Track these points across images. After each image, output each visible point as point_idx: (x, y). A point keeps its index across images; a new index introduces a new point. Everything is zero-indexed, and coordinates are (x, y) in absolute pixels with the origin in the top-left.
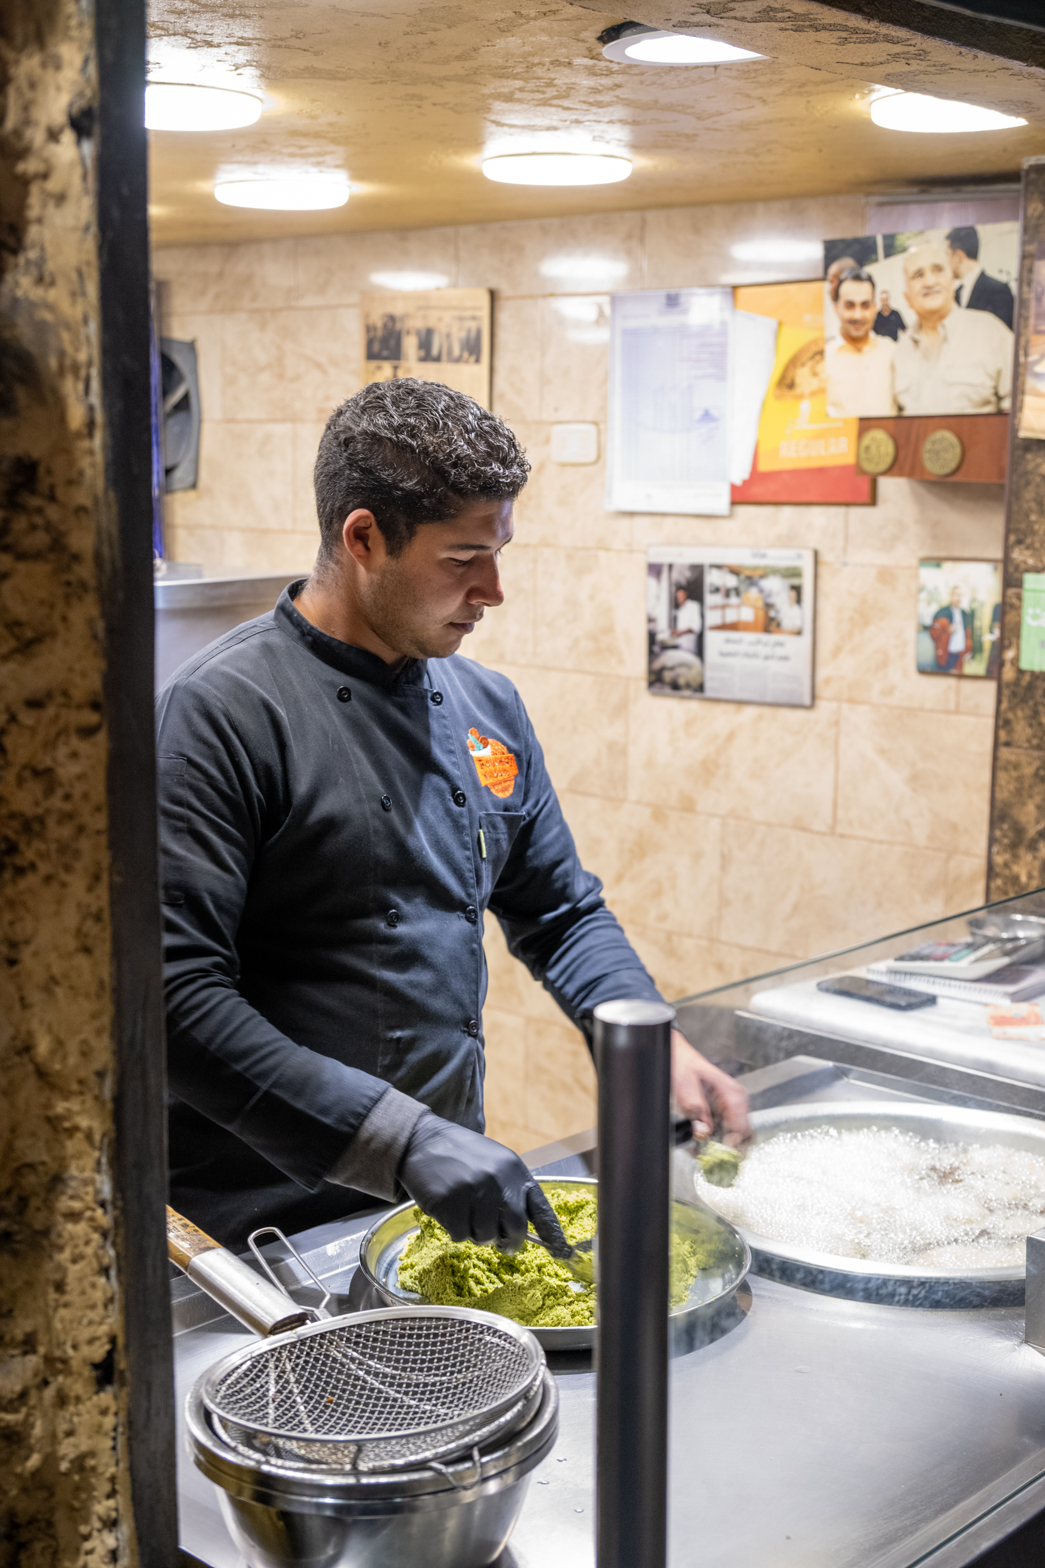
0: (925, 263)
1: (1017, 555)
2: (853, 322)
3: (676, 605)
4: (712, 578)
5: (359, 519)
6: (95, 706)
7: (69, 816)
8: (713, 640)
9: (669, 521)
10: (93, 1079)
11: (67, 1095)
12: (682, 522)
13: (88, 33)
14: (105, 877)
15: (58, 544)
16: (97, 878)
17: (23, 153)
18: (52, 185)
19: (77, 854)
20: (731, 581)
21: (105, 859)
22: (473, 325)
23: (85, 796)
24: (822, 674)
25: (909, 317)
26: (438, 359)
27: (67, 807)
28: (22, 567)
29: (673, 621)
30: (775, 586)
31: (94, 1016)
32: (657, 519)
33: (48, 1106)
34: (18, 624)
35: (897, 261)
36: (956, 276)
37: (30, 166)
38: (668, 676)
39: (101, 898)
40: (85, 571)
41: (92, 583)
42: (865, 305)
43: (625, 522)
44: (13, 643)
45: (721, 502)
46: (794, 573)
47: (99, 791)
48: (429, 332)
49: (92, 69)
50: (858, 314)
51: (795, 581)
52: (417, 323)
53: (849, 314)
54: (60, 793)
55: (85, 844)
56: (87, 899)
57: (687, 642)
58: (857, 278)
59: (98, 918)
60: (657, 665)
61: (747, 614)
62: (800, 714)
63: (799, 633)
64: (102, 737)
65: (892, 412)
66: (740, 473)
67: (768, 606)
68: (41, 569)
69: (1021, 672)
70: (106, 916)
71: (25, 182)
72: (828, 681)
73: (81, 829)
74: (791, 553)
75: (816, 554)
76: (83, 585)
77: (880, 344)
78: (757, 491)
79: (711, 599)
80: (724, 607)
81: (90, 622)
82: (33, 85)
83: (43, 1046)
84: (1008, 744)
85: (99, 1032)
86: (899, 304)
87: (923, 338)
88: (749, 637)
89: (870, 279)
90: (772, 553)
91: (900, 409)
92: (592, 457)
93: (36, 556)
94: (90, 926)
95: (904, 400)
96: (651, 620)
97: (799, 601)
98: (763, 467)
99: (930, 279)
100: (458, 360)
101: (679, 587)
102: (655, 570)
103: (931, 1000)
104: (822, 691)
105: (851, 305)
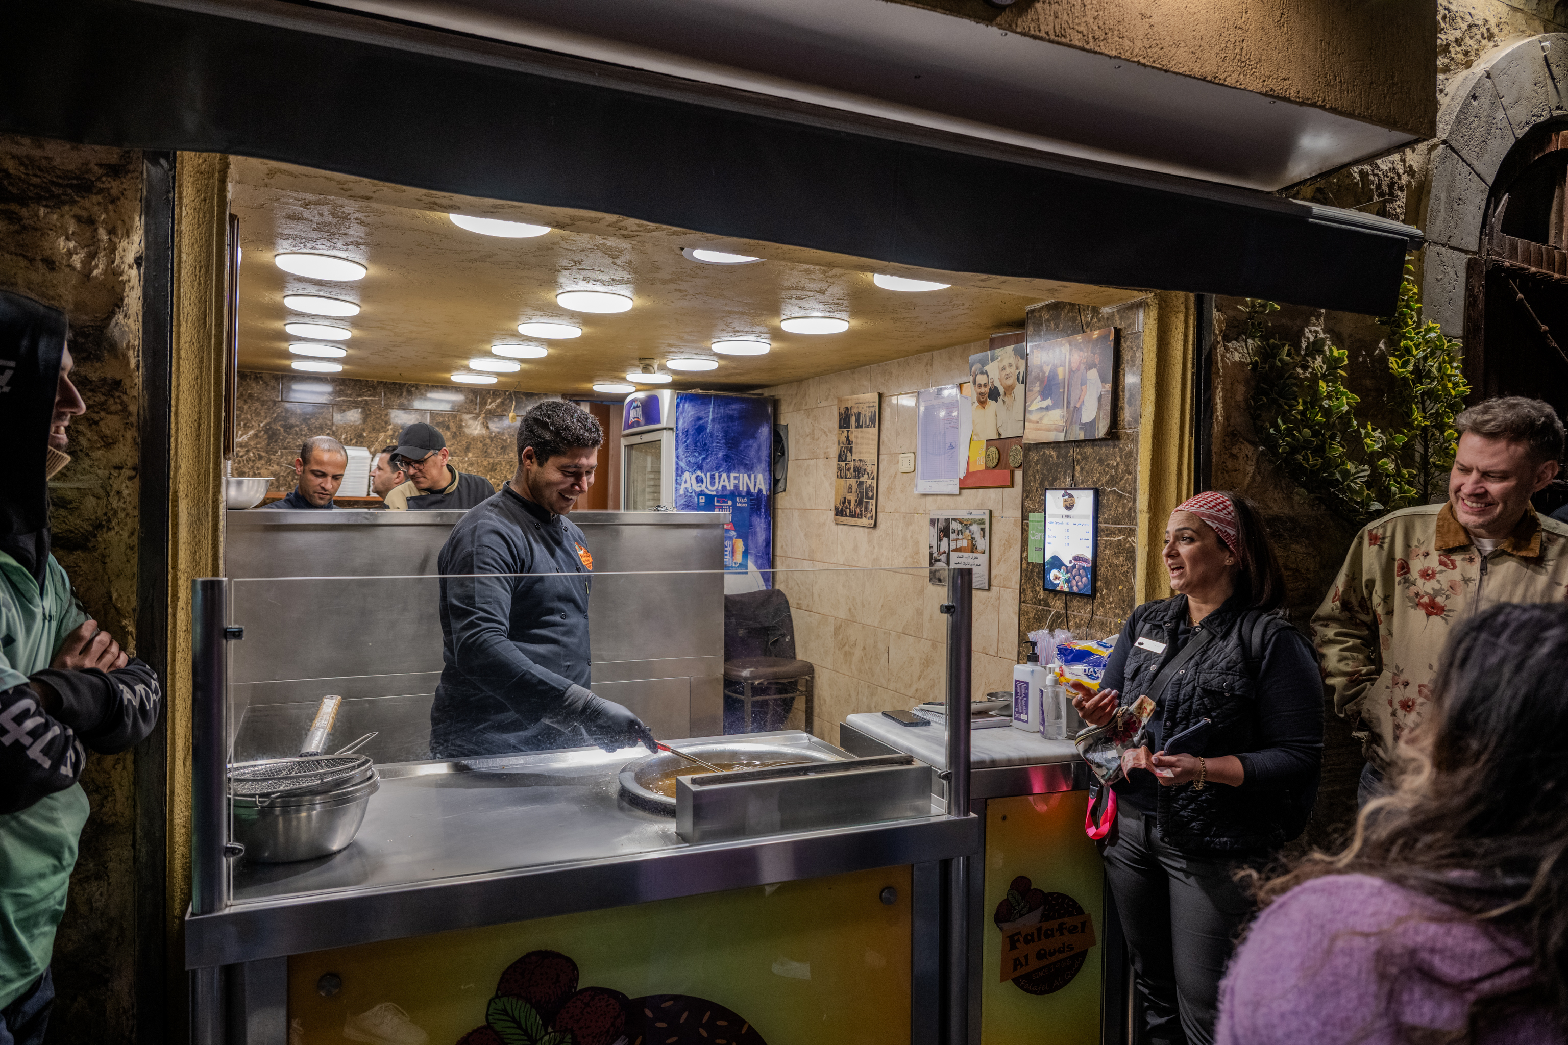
0: (1005, 363)
1: (1028, 503)
2: (981, 394)
3: (940, 540)
4: (954, 526)
5: (529, 450)
6: (134, 469)
7: (124, 509)
8: (953, 555)
9: (939, 498)
10: (131, 612)
11: (125, 617)
12: (943, 498)
13: (142, 232)
14: (136, 534)
15: (125, 408)
16: (132, 534)
17: (121, 274)
18: (131, 284)
19: (126, 524)
20: (959, 527)
21: (137, 527)
22: (873, 409)
23: (130, 502)
24: (993, 573)
25: (1001, 390)
26: (861, 427)
27: (124, 506)
28: (109, 416)
29: (939, 547)
30: (975, 528)
31: (131, 586)
32: (935, 497)
33: (120, 622)
34: (106, 437)
35: (995, 363)
36: (1017, 369)
37: (124, 278)
38: (937, 574)
39: (135, 541)
40: (133, 419)
41: (135, 423)
42: (985, 385)
43: (924, 499)
44: (102, 444)
45: (956, 489)
46: (981, 522)
47: (136, 500)
48: (859, 413)
49: (143, 244)
50: (983, 390)
51: (982, 526)
52: (855, 411)
53: (979, 390)
54: (122, 500)
55: (129, 521)
56: (129, 541)
57: (943, 557)
58: (982, 373)
59: (132, 548)
60: (933, 568)
61: (965, 543)
62: (985, 593)
63: (984, 553)
64: (137, 480)
65: (997, 437)
66: (962, 474)
67: (973, 539)
68: (116, 418)
69: (1028, 563)
70: (136, 548)
71: (123, 283)
72: (995, 577)
73: (127, 515)
74: (981, 512)
75: (991, 511)
76: (132, 425)
77: (991, 403)
78: (970, 483)
79: (953, 536)
80: (957, 540)
81: (134, 439)
82: (124, 250)
83: (115, 596)
84: (1024, 602)
85: (132, 593)
86: (997, 384)
87: (1006, 399)
88: (966, 555)
89: (986, 373)
90: (974, 512)
91: (1000, 435)
92: (912, 470)
93: (116, 413)
94: (129, 552)
95: (1001, 431)
96: (931, 547)
97: (984, 536)
98: (971, 470)
99: (1008, 371)
100: (868, 427)
101: (941, 531)
102: (933, 522)
103: (927, 723)
104: (994, 582)
105: (980, 386)
